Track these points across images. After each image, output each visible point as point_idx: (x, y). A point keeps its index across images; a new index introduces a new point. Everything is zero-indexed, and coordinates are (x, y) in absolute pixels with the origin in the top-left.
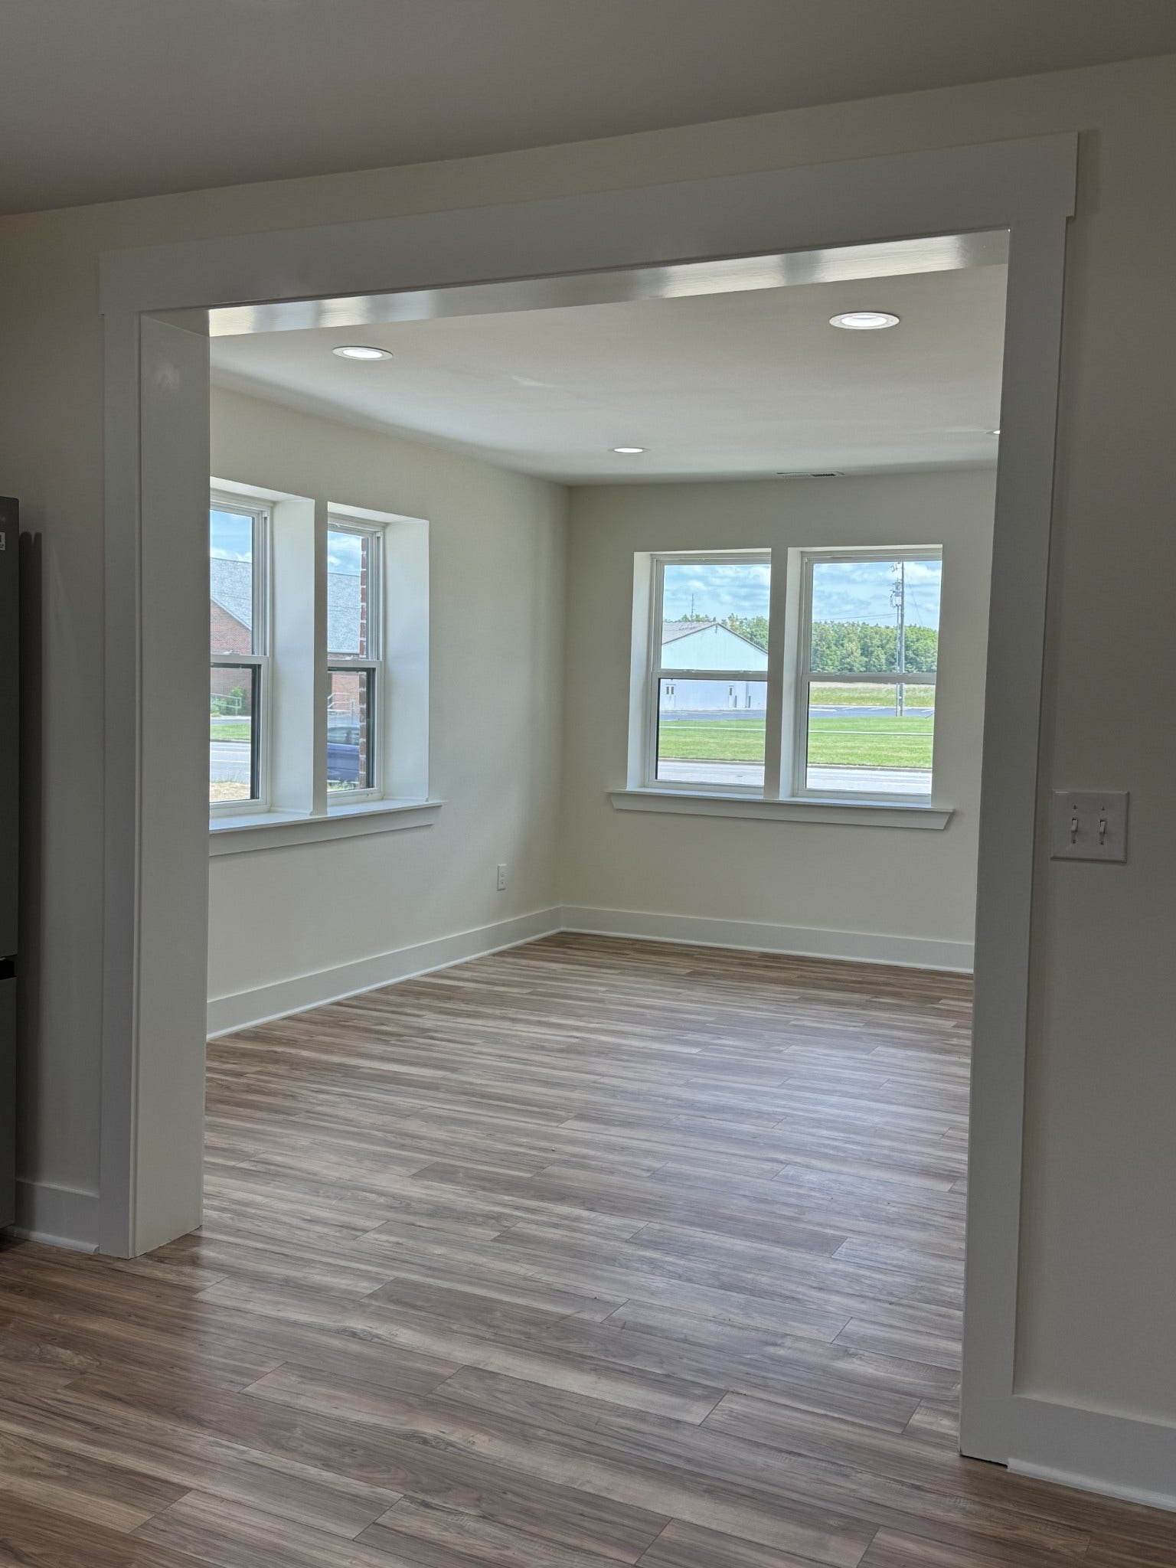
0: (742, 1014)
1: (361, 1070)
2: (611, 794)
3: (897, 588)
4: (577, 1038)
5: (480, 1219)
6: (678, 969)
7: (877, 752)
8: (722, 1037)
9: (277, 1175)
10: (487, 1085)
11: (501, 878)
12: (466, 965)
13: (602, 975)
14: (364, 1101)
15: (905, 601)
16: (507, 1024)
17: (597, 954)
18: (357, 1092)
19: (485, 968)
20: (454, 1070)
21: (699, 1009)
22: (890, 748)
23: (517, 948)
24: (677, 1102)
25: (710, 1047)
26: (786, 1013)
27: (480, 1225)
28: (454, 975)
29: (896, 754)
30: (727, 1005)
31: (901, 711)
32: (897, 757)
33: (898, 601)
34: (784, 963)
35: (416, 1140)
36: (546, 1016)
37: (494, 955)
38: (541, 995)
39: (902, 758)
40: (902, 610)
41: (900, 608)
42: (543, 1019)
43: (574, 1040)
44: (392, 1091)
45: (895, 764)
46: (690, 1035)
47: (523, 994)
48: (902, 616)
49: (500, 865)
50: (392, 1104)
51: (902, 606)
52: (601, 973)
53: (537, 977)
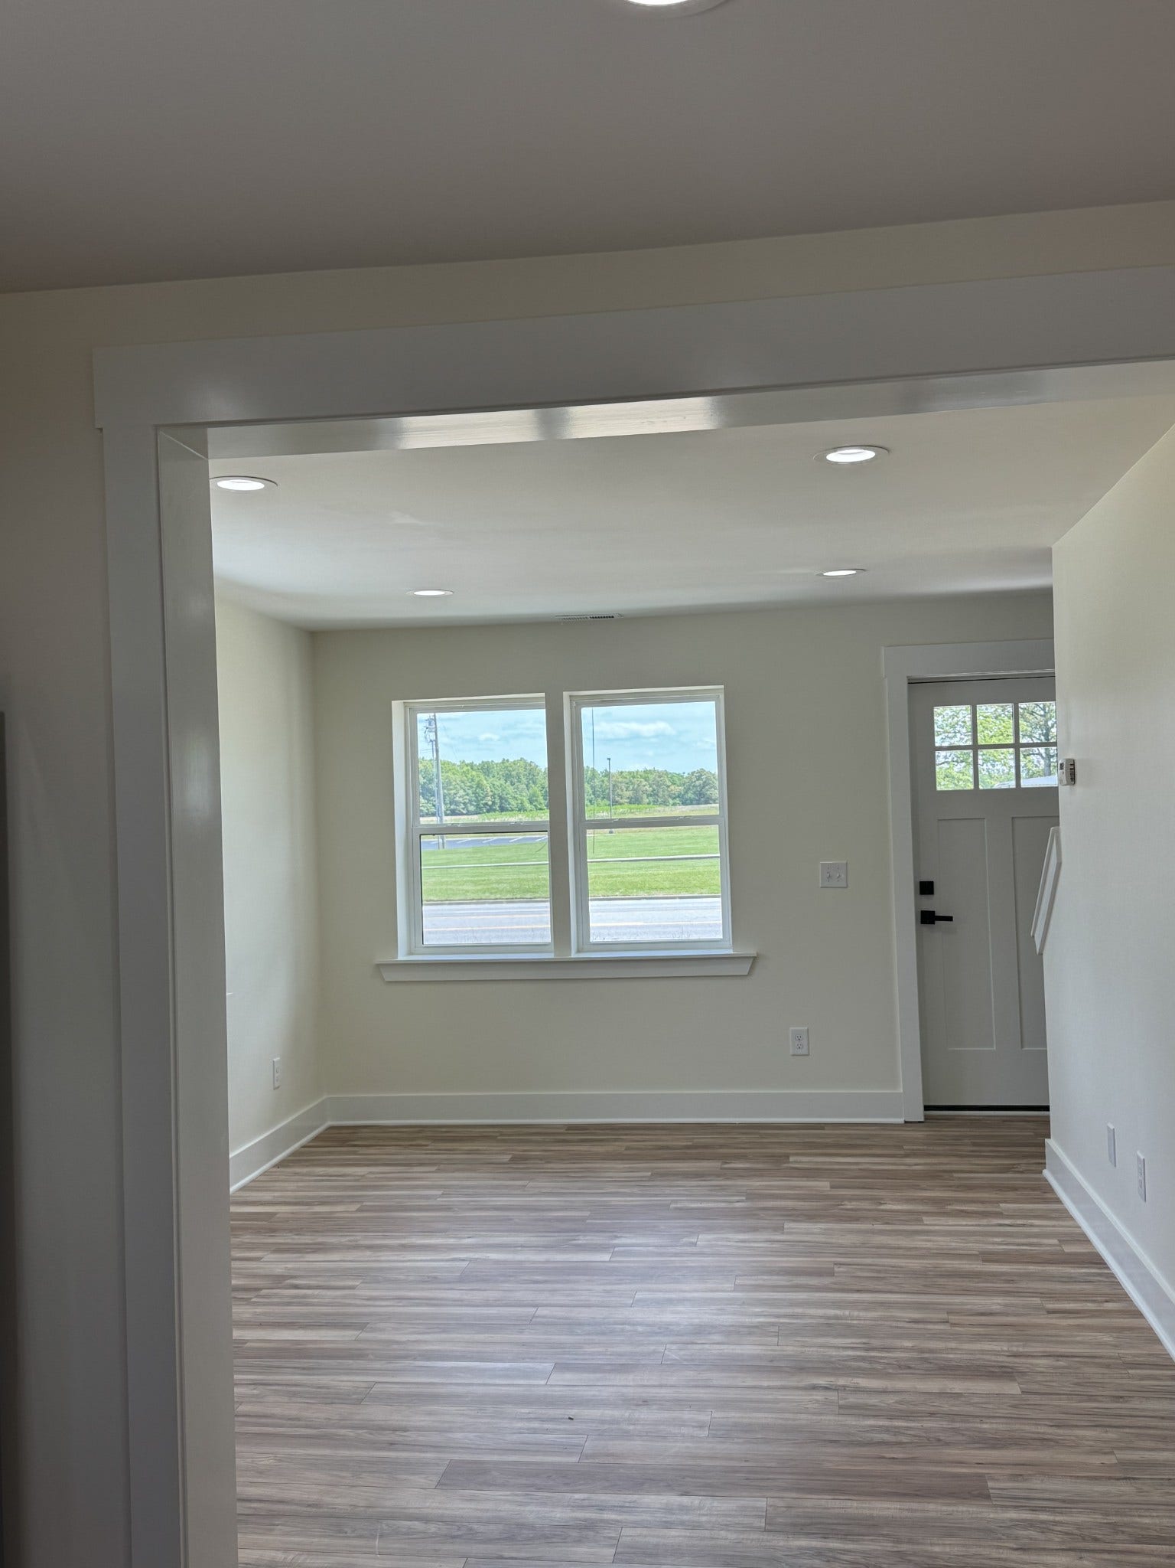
0: (613, 1203)
1: (248, 1345)
2: (379, 966)
3: (430, 724)
4: (463, 1260)
5: (574, 1534)
6: (494, 1157)
7: (444, 887)
8: (619, 1235)
9: (272, 1515)
10: (417, 1342)
11: (276, 1075)
12: (253, 1184)
13: (418, 1175)
14: (294, 1389)
15: (438, 737)
16: (368, 1254)
17: (393, 1150)
18: (271, 1377)
19: (277, 1184)
20: (362, 1327)
21: (563, 1204)
22: (455, 882)
23: (293, 1154)
24: (648, 1329)
25: (616, 1249)
26: (656, 1195)
27: (579, 1541)
28: (254, 1199)
29: (461, 887)
30: (583, 1193)
31: (443, 843)
32: (462, 890)
33: (432, 736)
34: (595, 1134)
35: (398, 1433)
36: (405, 1237)
37: (278, 1165)
38: (375, 1211)
39: (467, 891)
40: (437, 745)
41: (434, 743)
42: (404, 1242)
43: (464, 1264)
44: (313, 1369)
45: (462, 898)
46: (581, 1237)
47: (352, 1212)
48: (437, 751)
49: (275, 1060)
50: (328, 1388)
51: (436, 741)
52: (413, 1172)
53: (346, 1188)
